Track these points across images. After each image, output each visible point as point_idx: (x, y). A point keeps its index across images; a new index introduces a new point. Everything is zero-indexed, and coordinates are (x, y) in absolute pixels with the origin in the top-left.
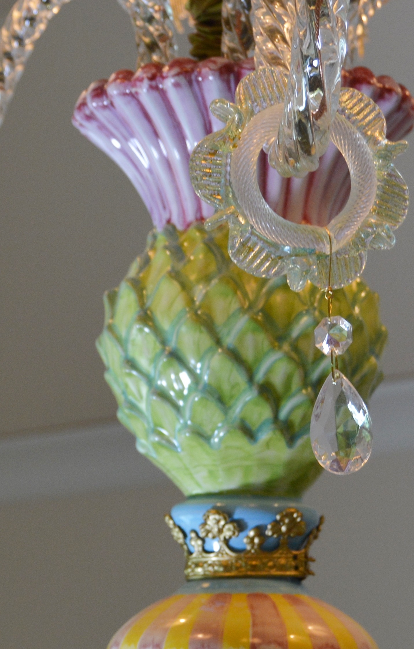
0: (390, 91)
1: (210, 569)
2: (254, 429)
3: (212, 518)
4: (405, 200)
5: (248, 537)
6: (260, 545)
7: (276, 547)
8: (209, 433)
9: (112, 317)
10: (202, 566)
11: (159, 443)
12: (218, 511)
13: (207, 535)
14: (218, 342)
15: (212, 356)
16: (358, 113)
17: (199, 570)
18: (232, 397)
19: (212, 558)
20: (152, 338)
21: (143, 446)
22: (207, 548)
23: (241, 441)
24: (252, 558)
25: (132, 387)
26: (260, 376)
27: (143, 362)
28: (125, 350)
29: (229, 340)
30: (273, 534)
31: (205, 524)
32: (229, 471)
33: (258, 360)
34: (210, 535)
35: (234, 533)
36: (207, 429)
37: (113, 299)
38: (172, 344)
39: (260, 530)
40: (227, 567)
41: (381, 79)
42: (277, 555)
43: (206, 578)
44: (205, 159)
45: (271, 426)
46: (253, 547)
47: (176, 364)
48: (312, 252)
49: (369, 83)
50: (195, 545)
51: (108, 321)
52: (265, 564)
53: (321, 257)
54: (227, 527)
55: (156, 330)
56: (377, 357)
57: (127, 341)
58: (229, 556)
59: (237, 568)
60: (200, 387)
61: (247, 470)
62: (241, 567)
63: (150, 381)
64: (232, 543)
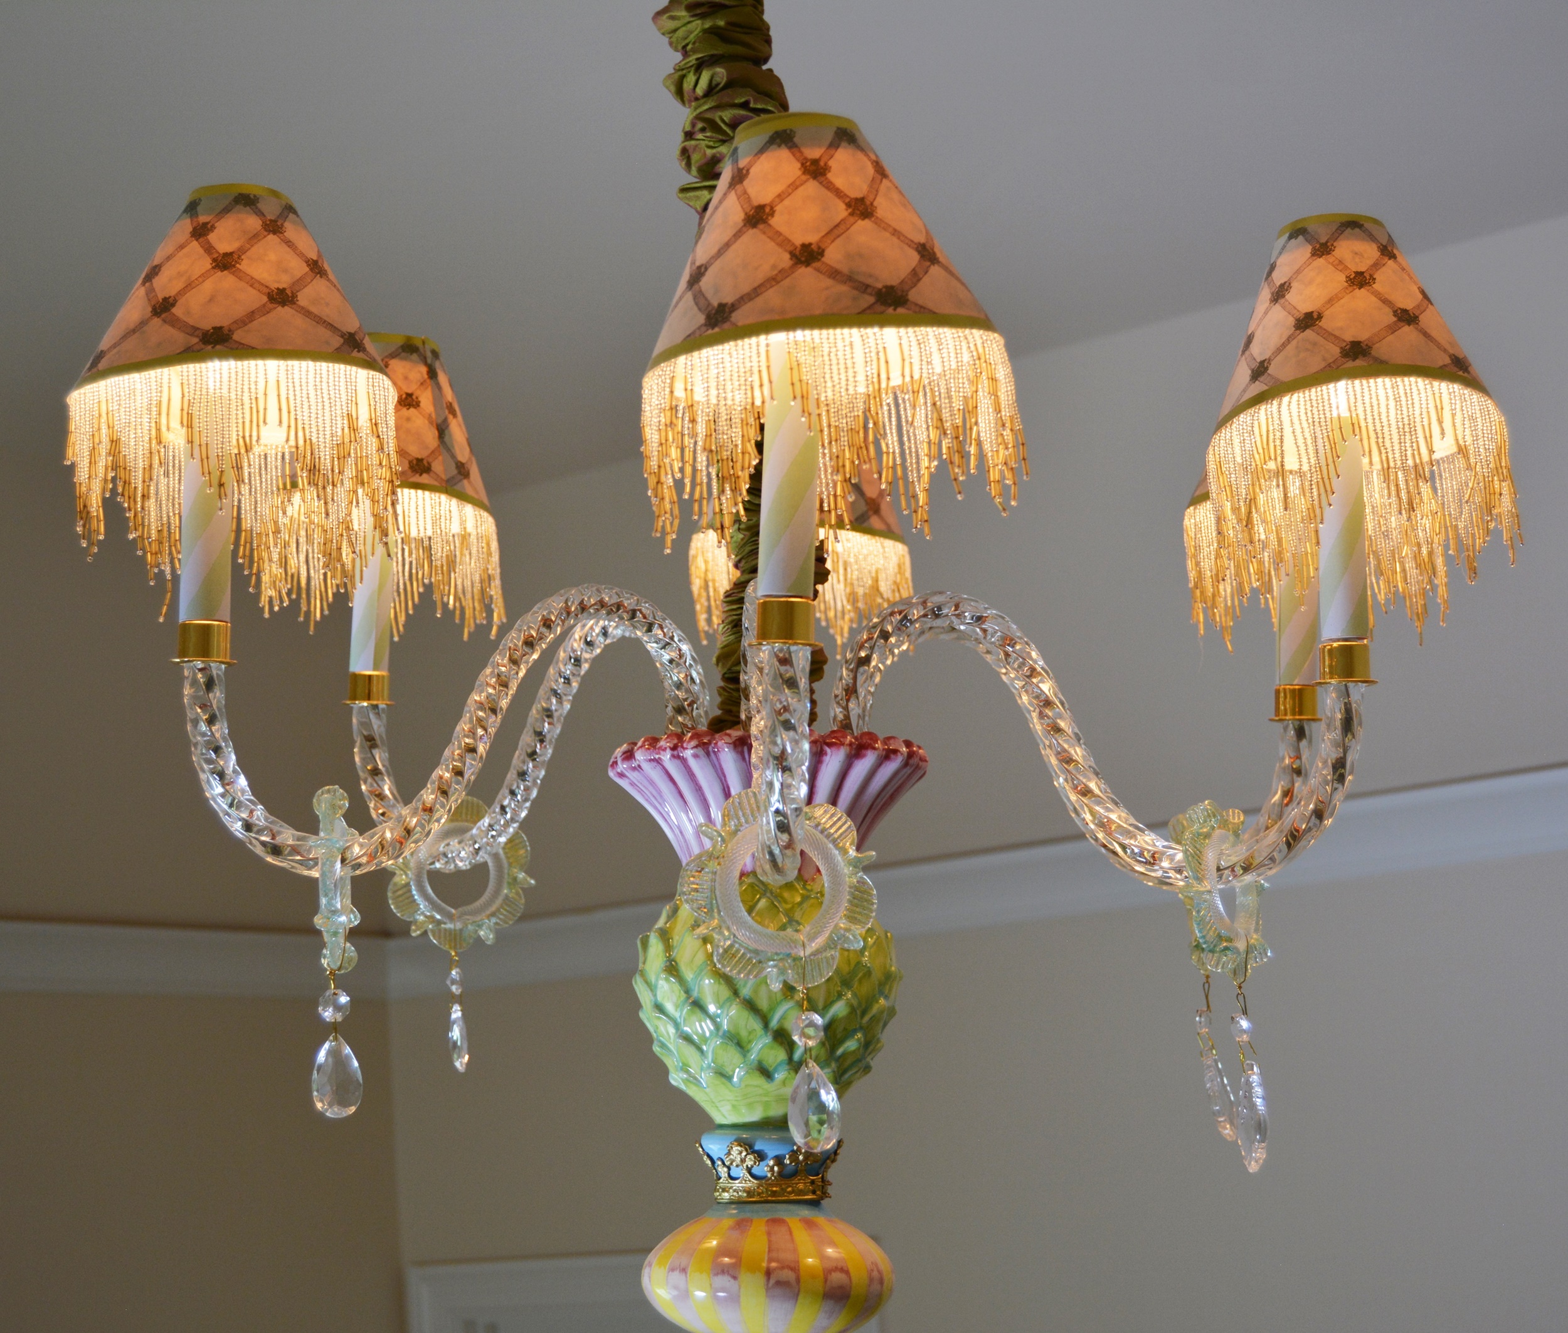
0: (895, 752)
1: (735, 1194)
2: (771, 1069)
3: (736, 1149)
4: (873, 904)
5: (768, 1165)
6: (780, 1173)
7: (795, 1174)
8: (731, 1073)
9: (644, 963)
10: (728, 1192)
11: (687, 1080)
12: (740, 1142)
13: (731, 1164)
14: (736, 993)
15: (730, 1006)
16: (831, 826)
17: (726, 1195)
18: (750, 1042)
19: (737, 1184)
20: (677, 987)
21: (675, 1080)
22: (733, 1174)
23: (760, 1081)
24: (772, 1185)
25: (662, 1029)
26: (774, 1023)
27: (669, 1007)
28: (655, 995)
29: (745, 991)
30: (791, 1163)
31: (729, 1153)
32: (750, 1106)
33: (773, 1009)
34: (734, 1164)
35: (755, 1163)
36: (728, 1070)
37: (645, 944)
38: (695, 994)
39: (779, 1160)
40: (749, 1193)
41: (887, 740)
42: (796, 1181)
43: (731, 1202)
44: (694, 877)
45: (787, 1067)
46: (773, 1175)
47: (698, 1011)
48: (789, 955)
49: (874, 749)
50: (723, 1171)
51: (641, 965)
52: (784, 1190)
53: (796, 959)
54: (749, 1157)
55: (681, 980)
56: (886, 997)
57: (656, 986)
58: (752, 1183)
59: (759, 1194)
60: (721, 1033)
61: (766, 1105)
62: (763, 1193)
63: (677, 1025)
64: (754, 1171)
